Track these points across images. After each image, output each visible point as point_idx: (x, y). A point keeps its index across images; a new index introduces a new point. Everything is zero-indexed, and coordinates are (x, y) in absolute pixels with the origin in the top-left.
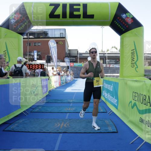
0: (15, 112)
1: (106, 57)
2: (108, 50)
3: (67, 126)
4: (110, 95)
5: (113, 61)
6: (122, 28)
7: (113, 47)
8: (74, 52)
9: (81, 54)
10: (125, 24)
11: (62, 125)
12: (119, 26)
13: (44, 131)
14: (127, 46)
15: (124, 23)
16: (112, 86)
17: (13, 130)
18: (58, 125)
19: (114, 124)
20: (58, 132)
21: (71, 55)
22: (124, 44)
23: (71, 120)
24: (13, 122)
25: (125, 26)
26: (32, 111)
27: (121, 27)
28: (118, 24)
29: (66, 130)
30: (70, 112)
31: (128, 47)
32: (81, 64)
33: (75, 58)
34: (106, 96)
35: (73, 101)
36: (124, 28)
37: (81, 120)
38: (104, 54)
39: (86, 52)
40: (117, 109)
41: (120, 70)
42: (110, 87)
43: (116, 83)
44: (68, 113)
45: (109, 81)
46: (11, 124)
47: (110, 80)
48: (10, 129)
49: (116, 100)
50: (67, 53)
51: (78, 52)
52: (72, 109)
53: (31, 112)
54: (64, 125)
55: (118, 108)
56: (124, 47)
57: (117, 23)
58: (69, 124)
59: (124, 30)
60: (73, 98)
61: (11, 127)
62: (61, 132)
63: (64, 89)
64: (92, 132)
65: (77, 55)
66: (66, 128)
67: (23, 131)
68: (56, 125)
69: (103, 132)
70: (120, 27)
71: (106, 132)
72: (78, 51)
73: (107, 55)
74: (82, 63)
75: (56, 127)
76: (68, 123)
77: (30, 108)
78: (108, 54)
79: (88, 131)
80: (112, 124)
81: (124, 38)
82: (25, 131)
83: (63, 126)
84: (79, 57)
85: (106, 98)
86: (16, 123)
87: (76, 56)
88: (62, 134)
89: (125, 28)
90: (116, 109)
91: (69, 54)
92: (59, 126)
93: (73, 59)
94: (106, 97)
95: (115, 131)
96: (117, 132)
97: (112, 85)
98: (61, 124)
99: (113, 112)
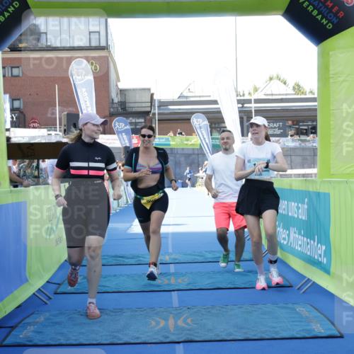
0: (16, 293)
1: (251, 112)
2: (256, 90)
3: (187, 324)
4: (300, 234)
5: (275, 125)
6: (324, 21)
7: (271, 79)
8: (138, 99)
9: (163, 104)
10: (332, 7)
11: (171, 322)
12: (315, 13)
13: (126, 339)
14: (341, 79)
15: (331, 5)
16: (306, 206)
17: (31, 341)
18: (158, 323)
19: (325, 316)
20: (168, 340)
21: (130, 110)
22: (331, 72)
23: (195, 310)
24: (20, 322)
25: (336, 15)
26: (58, 291)
27: (322, 19)
28: (310, 8)
29: (190, 335)
30: (177, 288)
31: (344, 81)
32: (167, 139)
33: (143, 120)
34: (284, 239)
35: (173, 256)
36: (330, 21)
37: (222, 308)
38: (243, 104)
39: (179, 97)
40: (327, 272)
41: (318, 154)
42: (298, 208)
43: (318, 194)
44: (174, 291)
45: (291, 190)
46: (13, 328)
47: (294, 188)
48: (19, 341)
49: (324, 248)
50: (116, 100)
51: (155, 97)
52: (180, 281)
53: (56, 293)
54: (176, 323)
55: (332, 270)
56: (331, 80)
57: (307, 3)
58: (192, 320)
59: (330, 26)
60: (170, 251)
61: (21, 336)
62: (177, 340)
63: (128, 225)
64: (267, 337)
65: (148, 109)
66: (189, 330)
67: (63, 342)
68: (153, 323)
69: (298, 336)
70: (319, 17)
71: (307, 335)
72: (152, 95)
73: (253, 106)
74: (171, 134)
75: (156, 329)
76: (187, 318)
77: (48, 282)
78: (257, 101)
79: (255, 335)
80: (319, 314)
81: (331, 53)
82: (68, 342)
83: (176, 326)
84: (159, 114)
85: (285, 243)
86: (29, 324)
87: (148, 113)
88: (181, 344)
89: (335, 21)
90: (326, 275)
91: (123, 104)
92: (161, 325)
93: (137, 121)
94: (282, 241)
95: (335, 333)
96: (341, 337)
97: (303, 203)
98: (166, 319)
99: (314, 282)
